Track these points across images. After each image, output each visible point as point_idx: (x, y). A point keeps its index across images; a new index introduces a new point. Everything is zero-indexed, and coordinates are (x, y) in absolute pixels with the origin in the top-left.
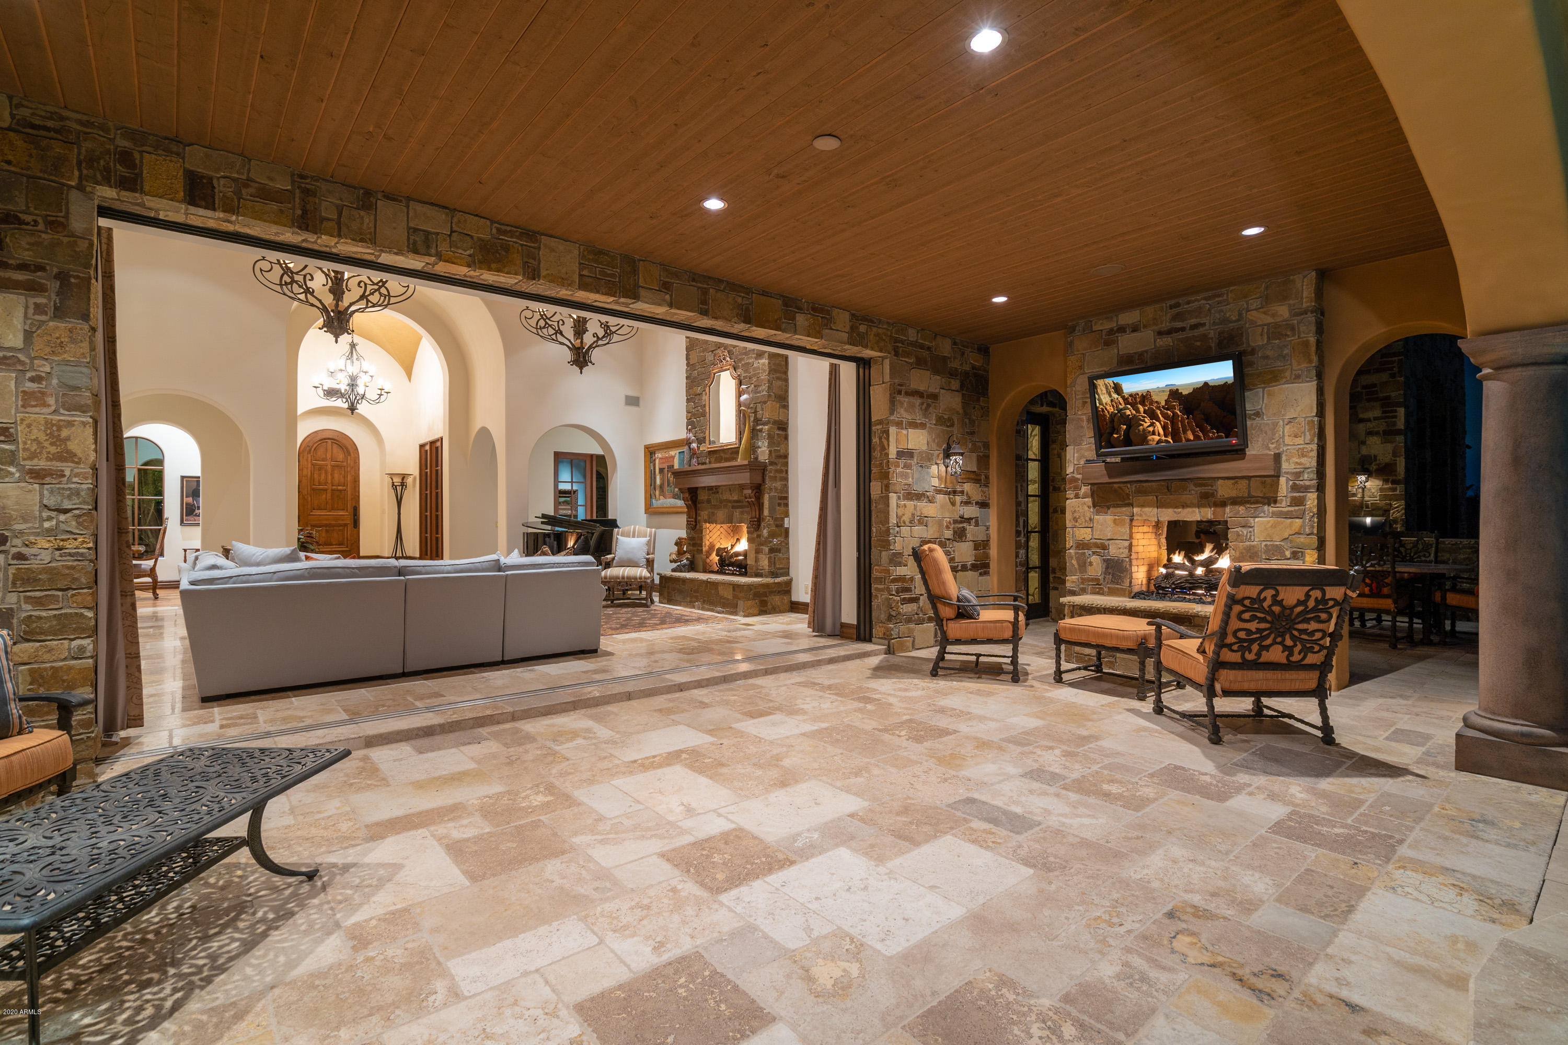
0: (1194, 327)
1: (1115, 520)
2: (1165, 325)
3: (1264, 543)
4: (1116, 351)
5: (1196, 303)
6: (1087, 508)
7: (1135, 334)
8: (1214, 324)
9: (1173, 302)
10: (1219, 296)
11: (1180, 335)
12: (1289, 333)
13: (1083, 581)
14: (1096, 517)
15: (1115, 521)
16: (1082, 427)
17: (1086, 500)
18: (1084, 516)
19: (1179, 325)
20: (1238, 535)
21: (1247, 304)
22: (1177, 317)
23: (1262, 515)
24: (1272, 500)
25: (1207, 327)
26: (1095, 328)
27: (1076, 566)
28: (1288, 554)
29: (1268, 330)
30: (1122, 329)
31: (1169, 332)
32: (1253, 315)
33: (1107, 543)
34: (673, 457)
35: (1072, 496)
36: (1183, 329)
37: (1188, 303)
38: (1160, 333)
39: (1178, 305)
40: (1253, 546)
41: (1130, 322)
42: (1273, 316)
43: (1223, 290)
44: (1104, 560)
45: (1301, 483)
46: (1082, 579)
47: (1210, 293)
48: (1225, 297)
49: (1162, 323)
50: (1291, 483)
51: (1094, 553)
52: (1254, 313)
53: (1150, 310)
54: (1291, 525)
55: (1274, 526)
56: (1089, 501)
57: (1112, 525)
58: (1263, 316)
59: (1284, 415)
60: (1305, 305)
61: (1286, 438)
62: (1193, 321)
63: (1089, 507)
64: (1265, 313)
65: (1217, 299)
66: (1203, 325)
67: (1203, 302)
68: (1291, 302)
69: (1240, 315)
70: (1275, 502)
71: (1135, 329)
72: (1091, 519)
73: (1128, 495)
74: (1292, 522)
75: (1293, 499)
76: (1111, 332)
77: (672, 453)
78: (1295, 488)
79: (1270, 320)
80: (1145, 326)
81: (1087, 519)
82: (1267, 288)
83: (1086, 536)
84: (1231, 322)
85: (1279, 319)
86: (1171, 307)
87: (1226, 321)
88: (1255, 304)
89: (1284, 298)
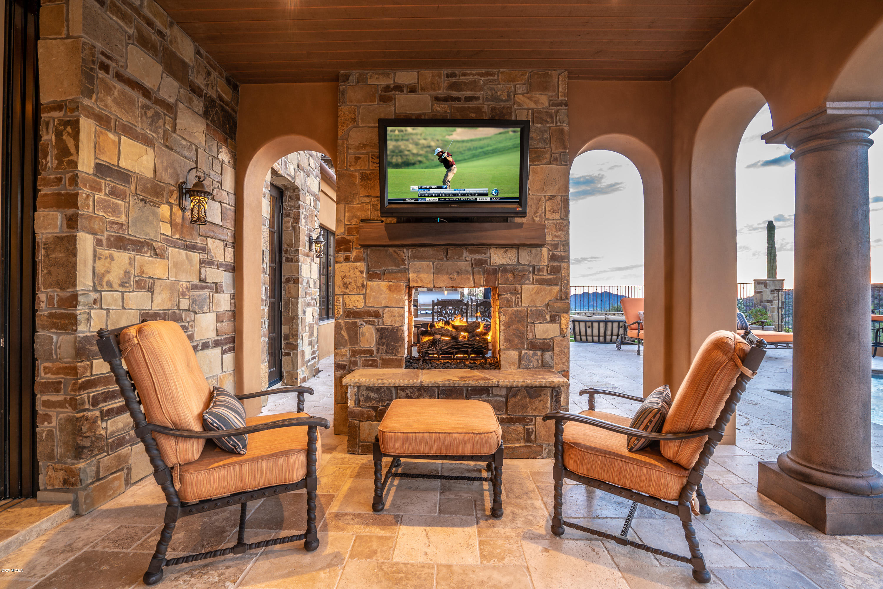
0: (469, 99)
1: (390, 286)
2: (442, 92)
3: (530, 309)
4: (393, 108)
5: (471, 77)
6: (359, 274)
7: (412, 95)
8: (487, 99)
9: (449, 71)
10: (492, 75)
11: (456, 104)
12: (548, 120)
13: (354, 353)
14: (369, 283)
15: (390, 288)
16: (355, 184)
17: (358, 264)
18: (355, 281)
19: (455, 94)
20: (508, 301)
21: (515, 87)
22: (453, 86)
23: (527, 282)
25: (481, 101)
26: (370, 82)
27: (346, 337)
28: (548, 317)
29: (533, 114)
30: (399, 88)
31: (446, 99)
32: (520, 98)
33: (380, 311)
35: (342, 259)
36: (459, 99)
37: (464, 75)
38: (437, 99)
39: (453, 75)
40: (521, 312)
41: (408, 83)
42: (536, 102)
43: (495, 71)
44: (378, 330)
45: (558, 253)
46: (353, 351)
47: (483, 71)
48: (496, 77)
49: (439, 90)
50: (551, 253)
51: (366, 322)
52: (520, 96)
53: (428, 74)
54: (550, 292)
55: (537, 293)
56: (362, 265)
57: (387, 292)
58: (527, 101)
59: (545, 192)
60: (561, 98)
61: (547, 212)
62: (469, 93)
63: (362, 272)
64: (529, 98)
65: (489, 77)
66: (477, 98)
67: (477, 77)
68: (550, 93)
69: (509, 96)
70: (539, 270)
71: (413, 90)
72: (363, 286)
73: (404, 260)
74: (551, 289)
75: (553, 267)
76: (387, 88)
79: (533, 105)
80: (423, 89)
81: (359, 285)
82: (530, 77)
83: (357, 304)
84: (502, 101)
85: (540, 106)
86: (448, 76)
87: (497, 99)
88: (521, 89)
89: (544, 88)
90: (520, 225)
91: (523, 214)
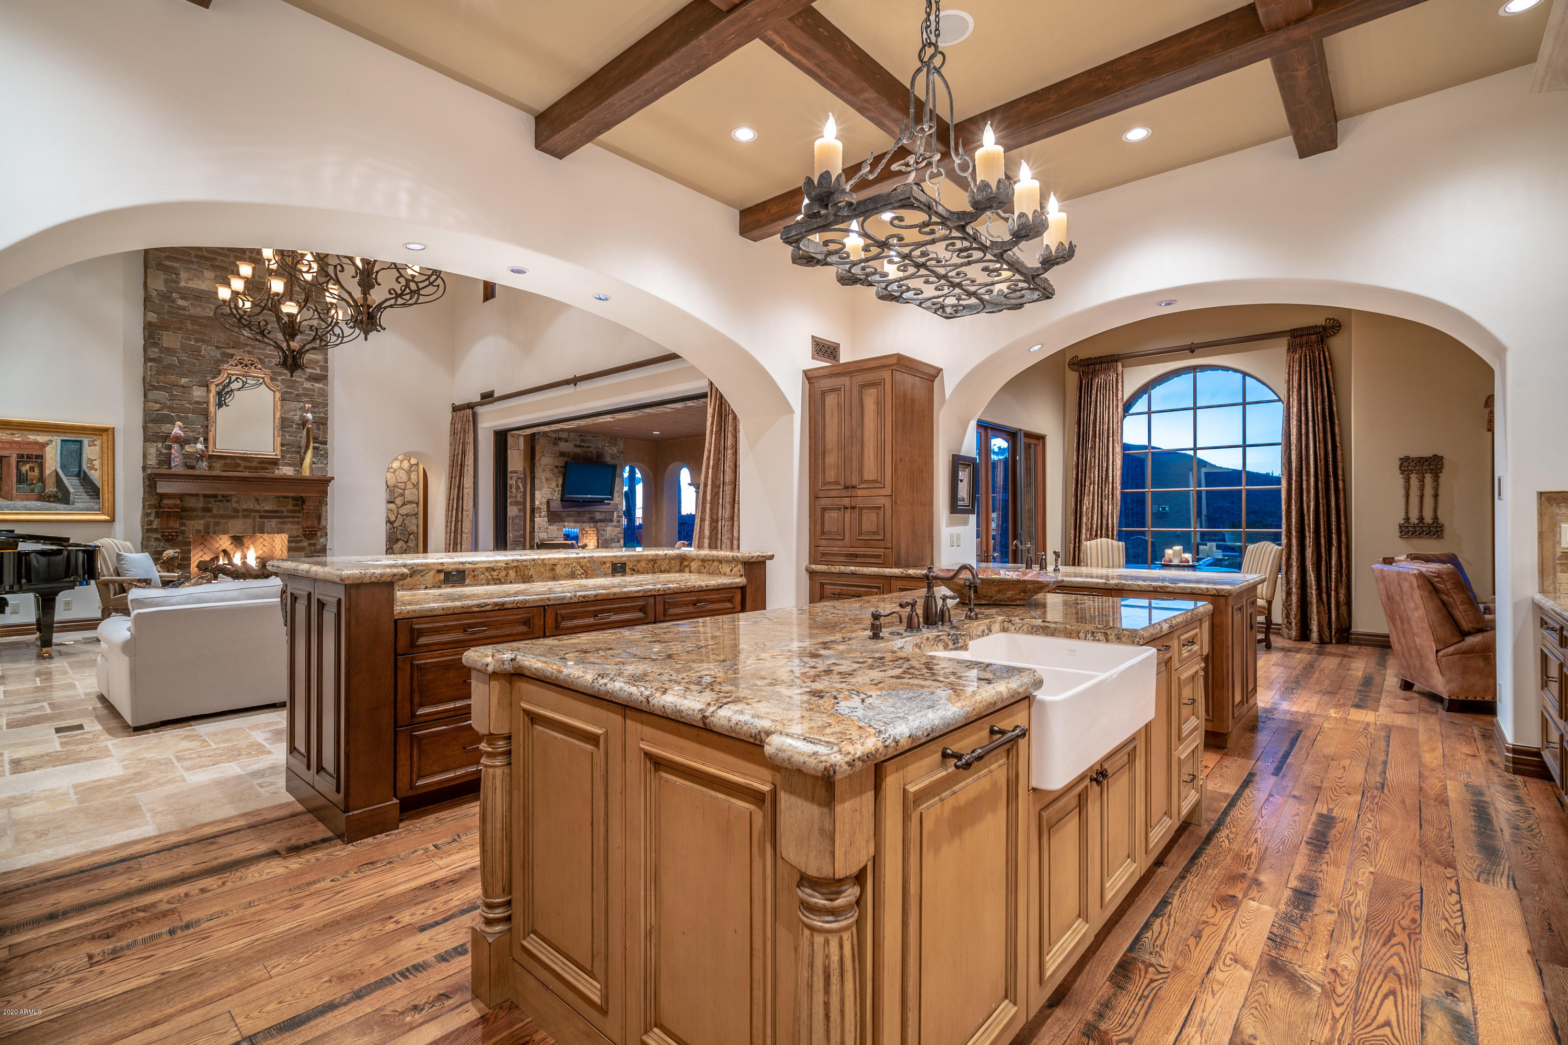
0: (588, 447)
2: (578, 443)
6: (545, 523)
14: (550, 527)
20: (602, 534)
22: (582, 441)
23: (610, 526)
24: (611, 521)
30: (560, 439)
31: (579, 446)
32: (607, 449)
34: (43, 446)
35: (538, 516)
37: (586, 437)
38: (576, 446)
47: (594, 435)
48: (598, 439)
53: (573, 435)
54: (617, 530)
55: (612, 530)
56: (546, 519)
57: (557, 531)
58: (610, 450)
60: (622, 450)
61: (617, 497)
65: (596, 438)
66: (591, 447)
73: (563, 517)
75: (619, 520)
76: (555, 439)
77: (41, 438)
78: (618, 516)
81: (545, 528)
83: (544, 536)
87: (598, 448)
88: (607, 444)
89: (615, 445)
90: (609, 504)
91: (612, 499)
